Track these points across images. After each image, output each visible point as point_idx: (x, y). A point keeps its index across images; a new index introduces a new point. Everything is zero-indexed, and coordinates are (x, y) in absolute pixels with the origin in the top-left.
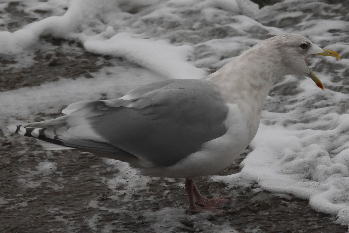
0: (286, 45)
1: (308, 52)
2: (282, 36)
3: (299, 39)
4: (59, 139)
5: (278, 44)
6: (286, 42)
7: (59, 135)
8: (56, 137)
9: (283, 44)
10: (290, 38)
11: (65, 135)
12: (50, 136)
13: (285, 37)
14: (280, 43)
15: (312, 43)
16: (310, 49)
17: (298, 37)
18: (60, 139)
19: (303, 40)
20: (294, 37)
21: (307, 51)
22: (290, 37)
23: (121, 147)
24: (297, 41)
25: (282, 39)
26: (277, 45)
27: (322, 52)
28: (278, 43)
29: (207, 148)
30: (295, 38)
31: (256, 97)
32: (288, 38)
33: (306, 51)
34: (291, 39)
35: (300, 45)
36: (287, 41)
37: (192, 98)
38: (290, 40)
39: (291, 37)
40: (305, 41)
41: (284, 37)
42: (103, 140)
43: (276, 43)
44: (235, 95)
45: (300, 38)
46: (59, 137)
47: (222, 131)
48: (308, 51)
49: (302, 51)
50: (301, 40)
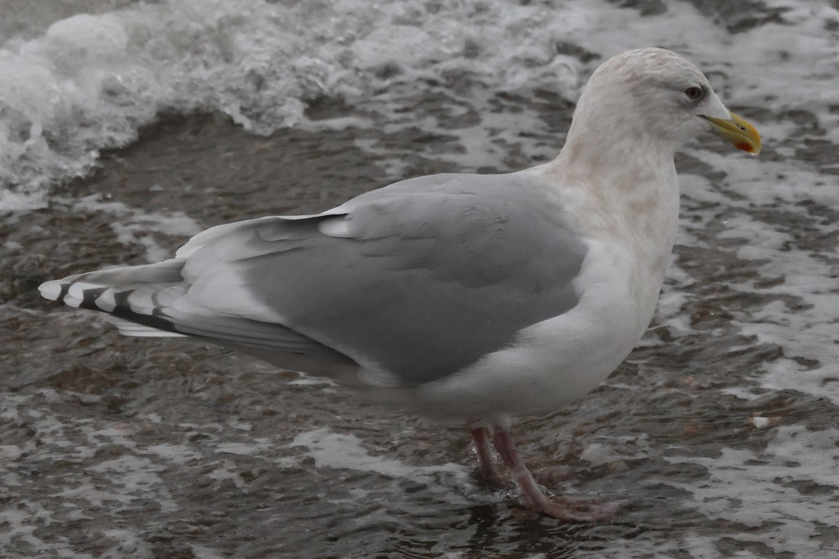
0: (652, 81)
1: (698, 108)
2: (647, 56)
3: (688, 73)
4: (163, 315)
5: (634, 78)
6: (655, 72)
7: (164, 307)
8: (157, 311)
9: (646, 78)
10: (665, 65)
11: (177, 306)
12: (143, 308)
13: (652, 61)
14: (638, 74)
15: (712, 91)
16: (703, 103)
17: (685, 68)
18: (167, 316)
19: (696, 77)
20: (677, 64)
21: (697, 106)
22: (665, 60)
23: (315, 335)
24: (681, 76)
25: (646, 65)
26: (629, 81)
27: (725, 119)
28: (634, 74)
29: (528, 343)
30: (677, 66)
31: (648, 230)
32: (662, 63)
33: (695, 105)
34: (668, 67)
35: (687, 87)
36: (655, 70)
37: (498, 220)
38: (664, 70)
39: (669, 63)
40: (700, 81)
41: (652, 58)
42: (274, 317)
43: (628, 76)
44: (596, 219)
45: (688, 70)
46: (164, 311)
47: (568, 302)
48: (699, 105)
49: (687, 102)
50: (690, 75)
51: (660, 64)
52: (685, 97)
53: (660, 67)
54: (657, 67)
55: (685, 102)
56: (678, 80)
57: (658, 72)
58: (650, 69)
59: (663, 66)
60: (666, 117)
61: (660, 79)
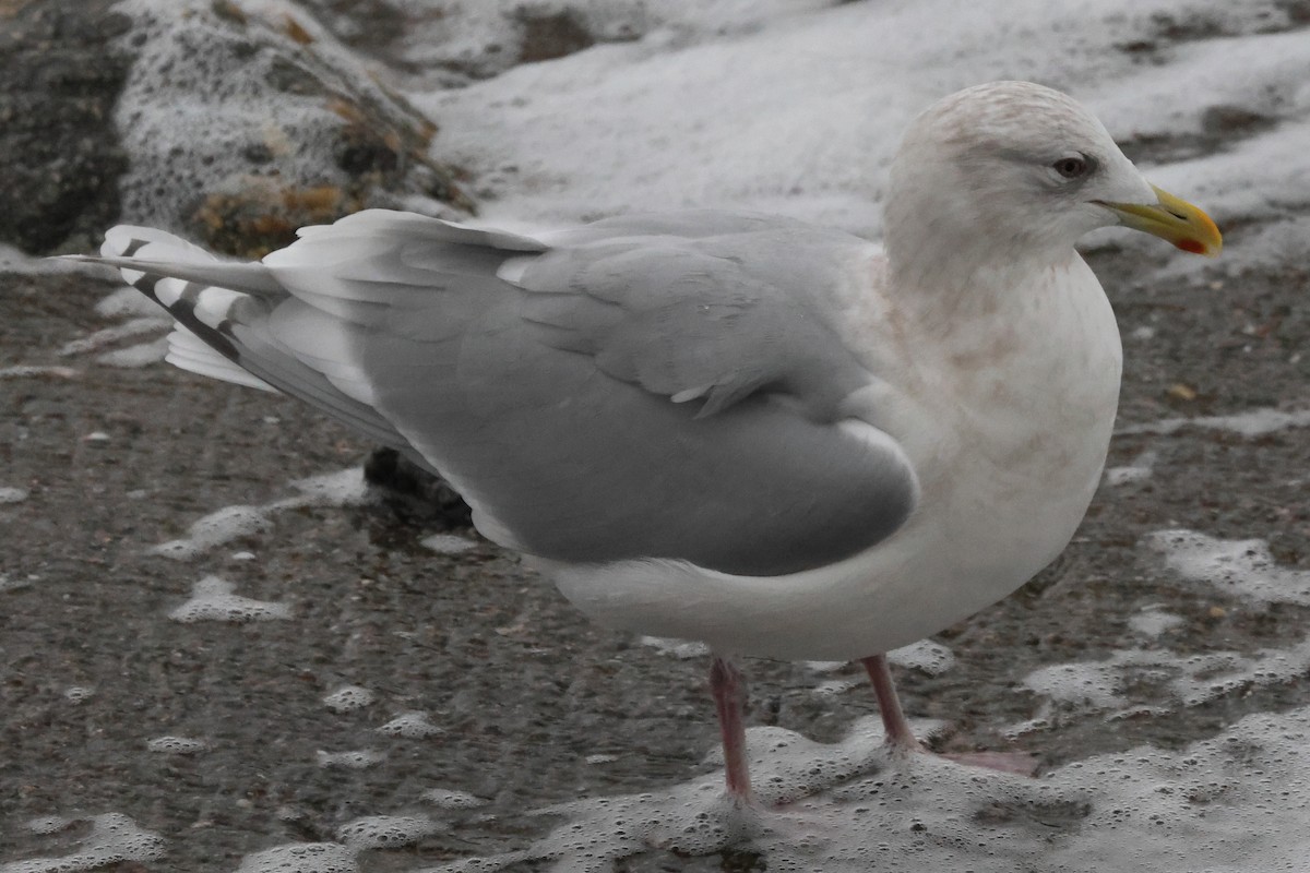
1: (1084, 191)
2: (992, 99)
3: (1058, 133)
5: (962, 139)
6: (999, 130)
8: (225, 326)
9: (981, 139)
10: (1018, 118)
12: (211, 315)
13: (1000, 108)
14: (971, 132)
16: (1094, 181)
17: (1055, 123)
19: (1075, 139)
20: (1041, 116)
21: (1073, 193)
22: (1022, 109)
24: (1044, 139)
25: (985, 115)
26: (953, 142)
27: (1145, 203)
28: (963, 130)
30: (1042, 121)
32: (1013, 113)
33: (1077, 186)
34: (1023, 122)
35: (1056, 159)
36: (1000, 125)
38: (1015, 127)
39: (1026, 115)
40: (1082, 146)
41: (999, 102)
43: (952, 134)
45: (1060, 128)
48: (1086, 185)
49: (1059, 183)
50: (1061, 137)
51: (1008, 116)
52: (1053, 175)
53: (1007, 120)
54: (1002, 122)
55: (1055, 185)
56: (1040, 147)
57: (1003, 131)
58: (990, 124)
59: (1013, 119)
60: (1023, 211)
61: (1005, 145)
